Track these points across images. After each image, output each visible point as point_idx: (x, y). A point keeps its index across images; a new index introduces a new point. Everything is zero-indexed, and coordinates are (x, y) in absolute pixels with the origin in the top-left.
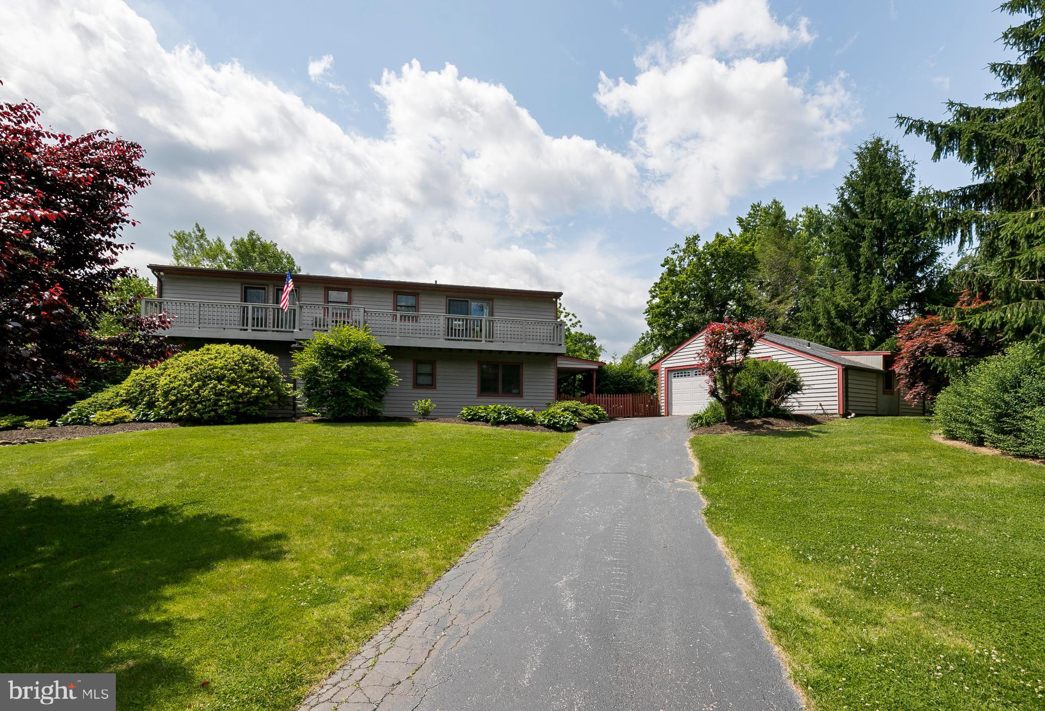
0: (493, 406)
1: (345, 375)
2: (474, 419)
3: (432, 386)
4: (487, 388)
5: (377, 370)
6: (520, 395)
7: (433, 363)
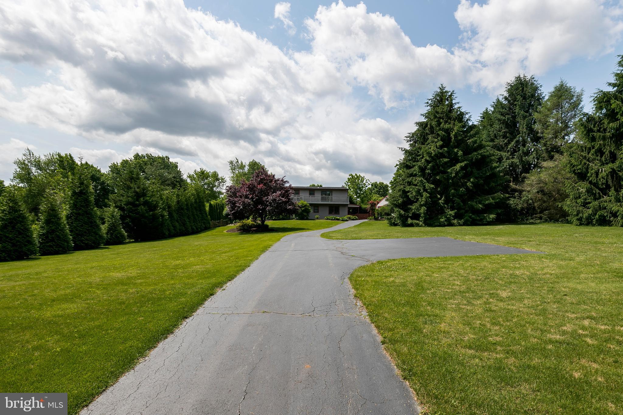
0: (331, 217)
1: (303, 211)
2: (328, 219)
3: (318, 212)
4: (331, 212)
5: (308, 209)
6: (339, 214)
7: (318, 207)
